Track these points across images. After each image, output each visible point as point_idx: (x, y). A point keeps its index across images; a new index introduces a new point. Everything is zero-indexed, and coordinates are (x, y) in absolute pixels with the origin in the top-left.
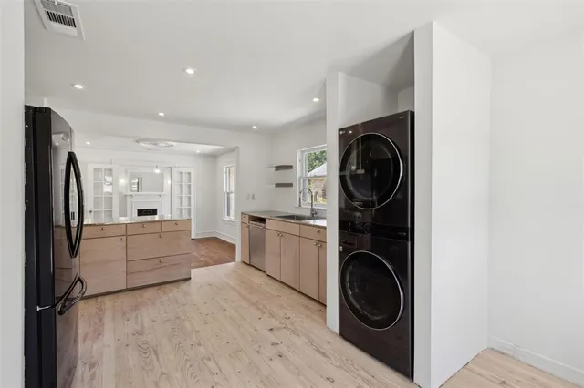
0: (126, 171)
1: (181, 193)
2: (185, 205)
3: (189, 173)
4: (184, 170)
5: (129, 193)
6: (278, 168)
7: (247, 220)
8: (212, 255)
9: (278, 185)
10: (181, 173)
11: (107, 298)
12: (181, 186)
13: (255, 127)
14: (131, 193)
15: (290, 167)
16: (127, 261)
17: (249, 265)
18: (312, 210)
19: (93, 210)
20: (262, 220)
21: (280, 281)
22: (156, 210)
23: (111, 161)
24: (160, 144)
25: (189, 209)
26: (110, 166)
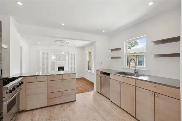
0: (55, 54)
1: (72, 61)
2: (73, 66)
3: (75, 54)
4: (73, 53)
5: (55, 61)
6: (112, 50)
7: (99, 73)
8: (83, 86)
9: (112, 58)
10: (72, 54)
11: (38, 111)
12: (72, 59)
13: (104, 31)
14: (56, 61)
15: (119, 49)
16: (47, 93)
17: (101, 94)
18: (135, 70)
19: (42, 67)
20: (109, 74)
21: (120, 107)
22: (64, 67)
23: (48, 50)
24: (64, 42)
25: (75, 67)
26: (47, 52)
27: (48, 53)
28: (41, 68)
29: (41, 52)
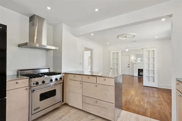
1: (149, 61)
2: (151, 68)
4: (151, 49)
5: (135, 62)
10: (149, 51)
12: (149, 58)
16: (82, 95)
22: (143, 69)
23: (118, 49)
24: (128, 36)
25: (154, 71)
26: (117, 51)
27: (118, 53)
28: (111, 68)
29: (112, 52)
